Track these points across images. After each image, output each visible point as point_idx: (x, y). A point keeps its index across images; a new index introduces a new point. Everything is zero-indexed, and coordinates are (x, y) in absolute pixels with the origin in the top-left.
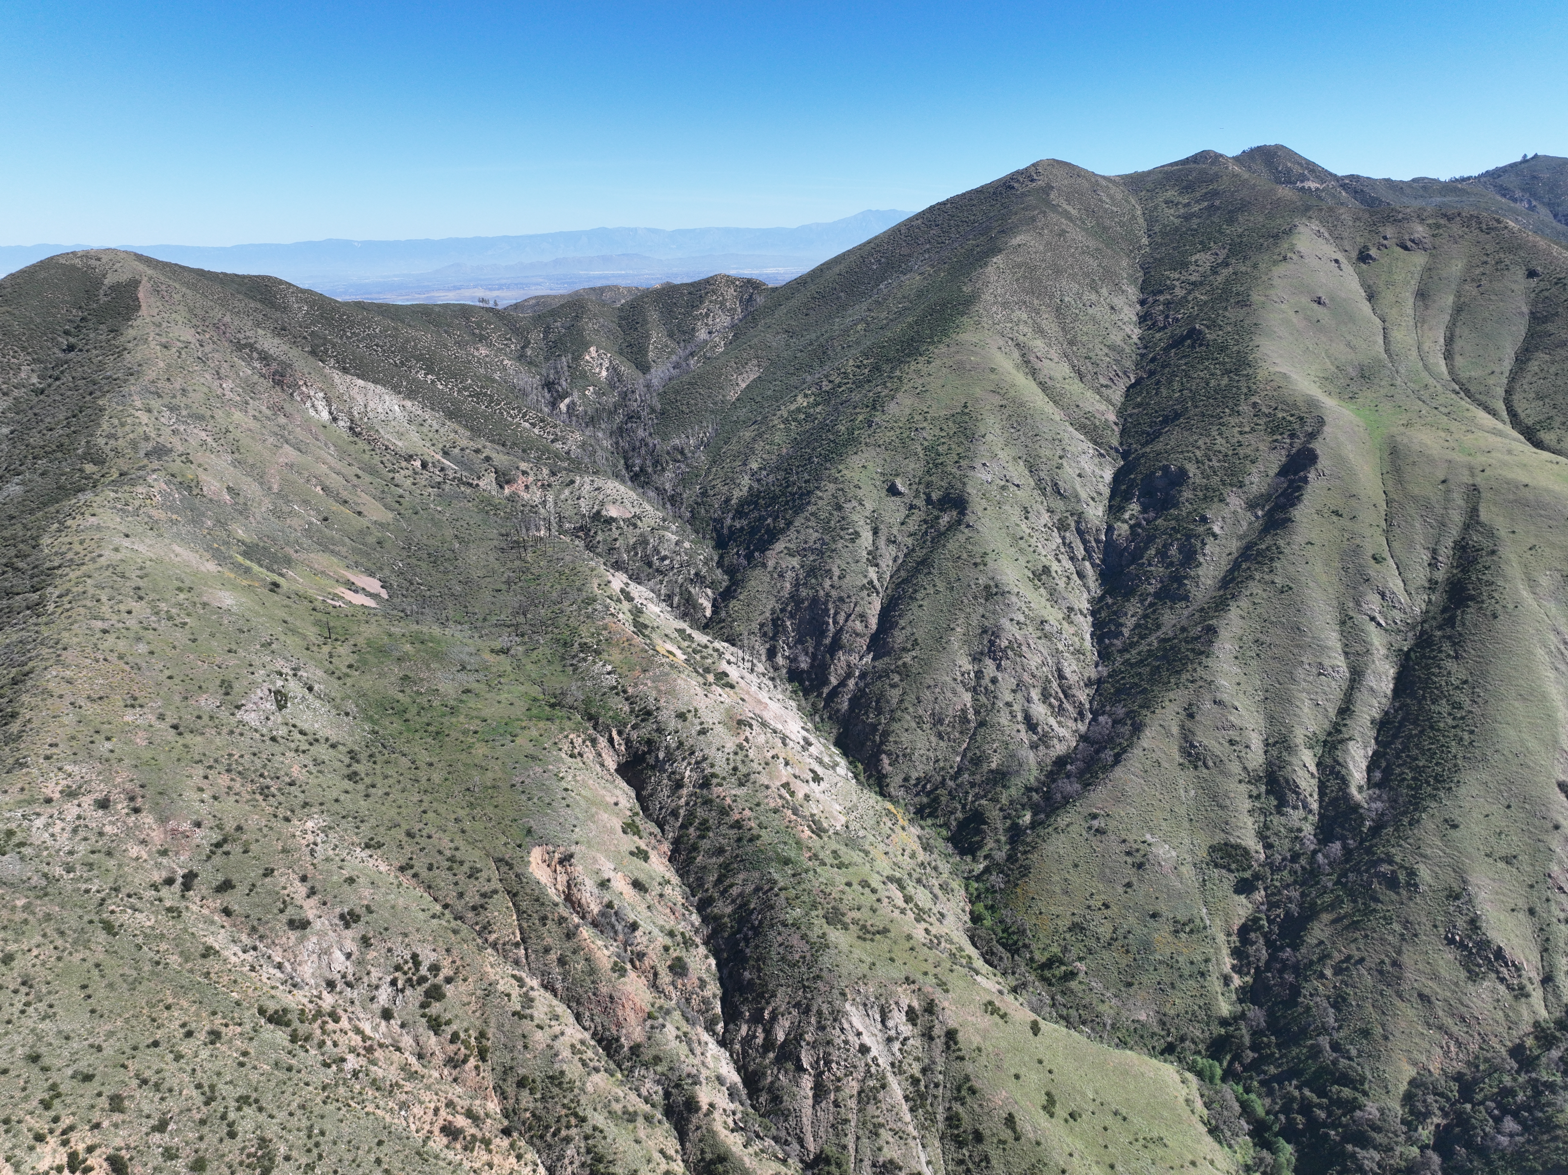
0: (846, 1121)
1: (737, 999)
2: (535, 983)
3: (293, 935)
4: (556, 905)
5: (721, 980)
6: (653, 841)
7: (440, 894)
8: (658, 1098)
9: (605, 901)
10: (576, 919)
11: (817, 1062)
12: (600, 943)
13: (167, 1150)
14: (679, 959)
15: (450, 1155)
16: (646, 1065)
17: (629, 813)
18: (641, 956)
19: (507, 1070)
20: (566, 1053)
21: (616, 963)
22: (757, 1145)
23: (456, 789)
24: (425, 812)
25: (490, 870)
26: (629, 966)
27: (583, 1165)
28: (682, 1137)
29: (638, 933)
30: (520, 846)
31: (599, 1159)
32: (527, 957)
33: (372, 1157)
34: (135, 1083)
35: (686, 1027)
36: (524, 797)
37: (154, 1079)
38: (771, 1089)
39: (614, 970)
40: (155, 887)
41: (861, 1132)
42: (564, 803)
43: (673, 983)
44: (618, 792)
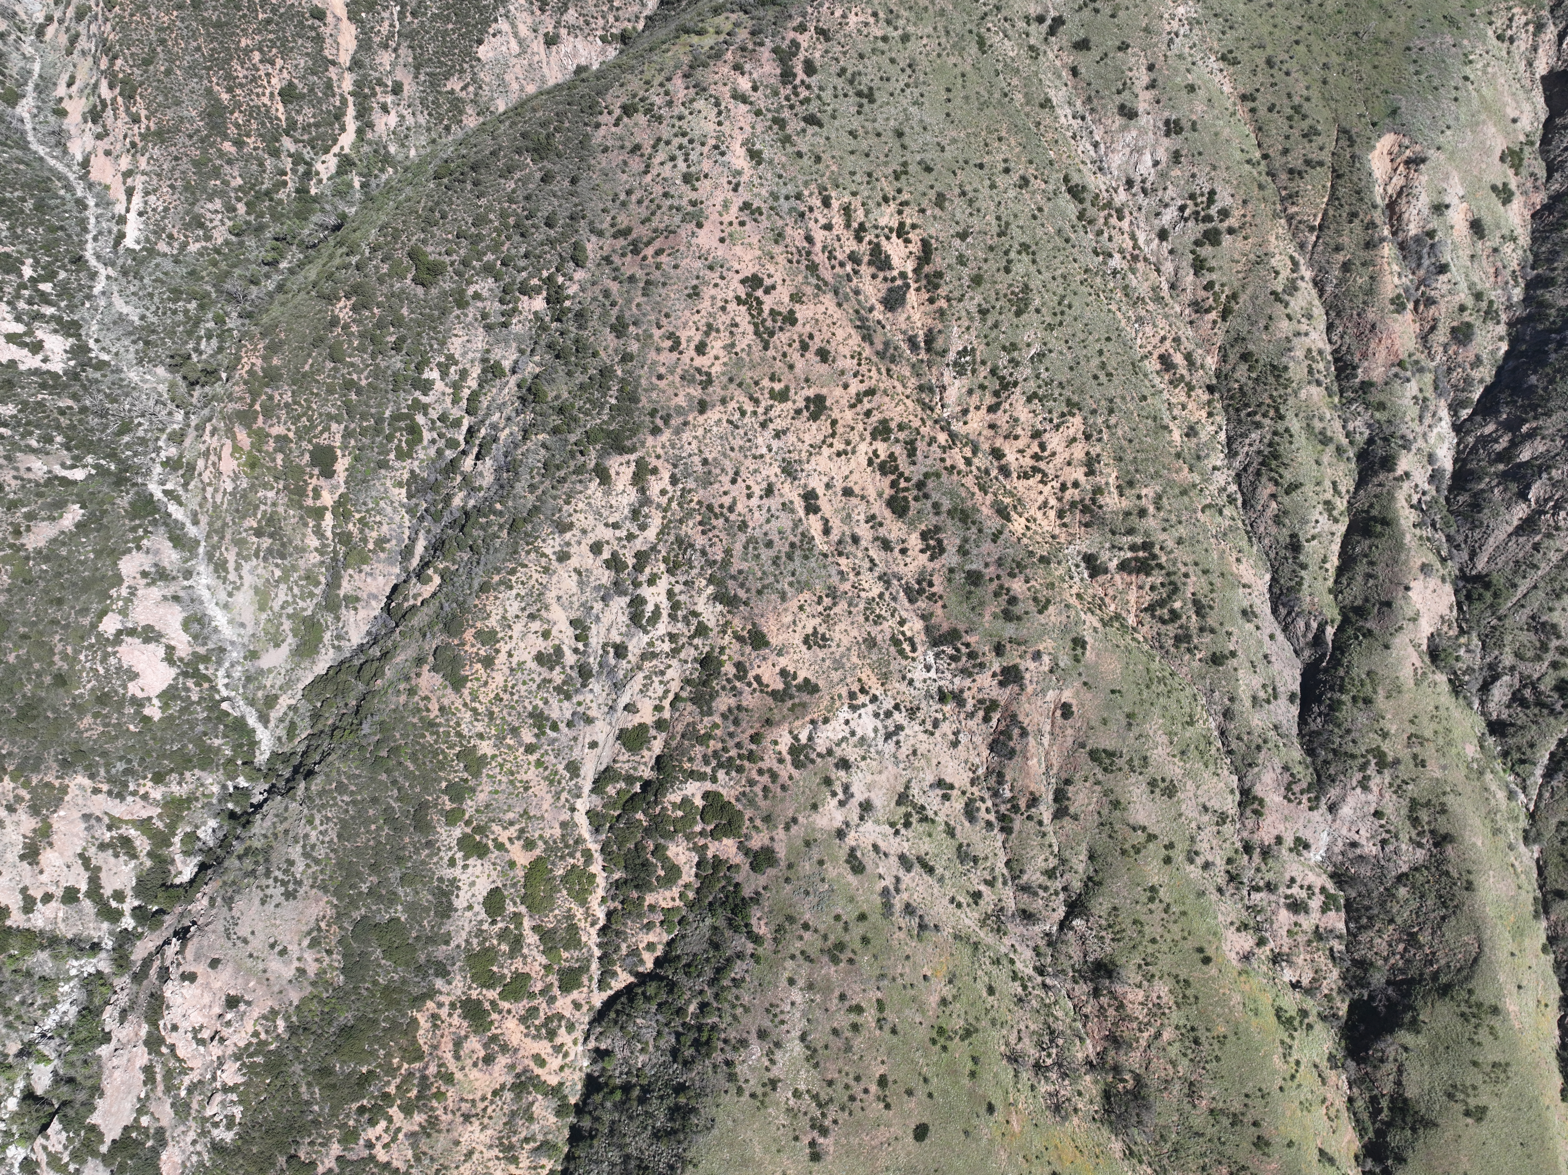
0: (1535, 567)
1: (1504, 396)
2: (1308, 274)
3: (1119, 121)
4: (1375, 207)
5: (1500, 371)
6: (1529, 184)
7: (1267, 142)
8: (1361, 439)
9: (1430, 227)
10: (1386, 232)
11: (1546, 501)
12: (1396, 268)
13: (961, 256)
14: (1469, 326)
15: (1157, 380)
16: (1367, 405)
17: (1522, 138)
18: (1430, 302)
19: (1239, 339)
20: (1299, 353)
21: (1399, 296)
22: (1428, 532)
23: (1345, 28)
24: (1297, 42)
25: (1328, 139)
26: (1410, 306)
27: (1259, 452)
28: (1361, 483)
29: (1443, 278)
30: (1374, 124)
31: (1276, 456)
32: (1315, 245)
33: (1098, 347)
34: (957, 191)
35: (1429, 393)
36: (1412, 68)
37: (971, 195)
38: (1476, 495)
39: (1392, 301)
40: (1027, 19)
41: (1542, 584)
42: (1454, 94)
43: (1446, 347)
44: (1527, 107)
